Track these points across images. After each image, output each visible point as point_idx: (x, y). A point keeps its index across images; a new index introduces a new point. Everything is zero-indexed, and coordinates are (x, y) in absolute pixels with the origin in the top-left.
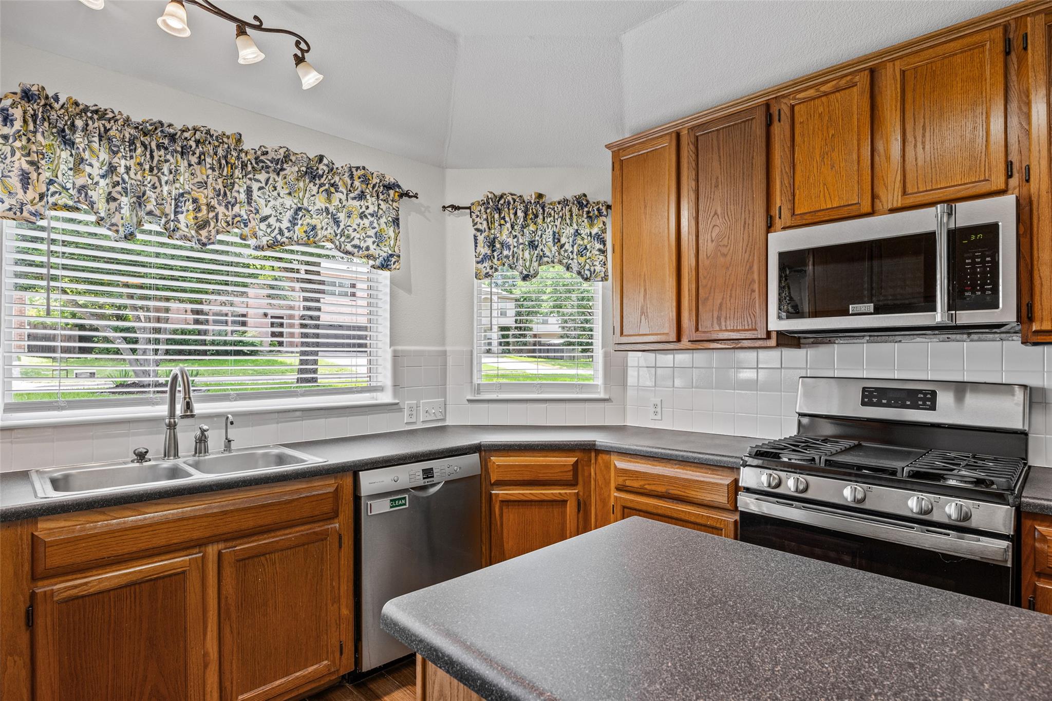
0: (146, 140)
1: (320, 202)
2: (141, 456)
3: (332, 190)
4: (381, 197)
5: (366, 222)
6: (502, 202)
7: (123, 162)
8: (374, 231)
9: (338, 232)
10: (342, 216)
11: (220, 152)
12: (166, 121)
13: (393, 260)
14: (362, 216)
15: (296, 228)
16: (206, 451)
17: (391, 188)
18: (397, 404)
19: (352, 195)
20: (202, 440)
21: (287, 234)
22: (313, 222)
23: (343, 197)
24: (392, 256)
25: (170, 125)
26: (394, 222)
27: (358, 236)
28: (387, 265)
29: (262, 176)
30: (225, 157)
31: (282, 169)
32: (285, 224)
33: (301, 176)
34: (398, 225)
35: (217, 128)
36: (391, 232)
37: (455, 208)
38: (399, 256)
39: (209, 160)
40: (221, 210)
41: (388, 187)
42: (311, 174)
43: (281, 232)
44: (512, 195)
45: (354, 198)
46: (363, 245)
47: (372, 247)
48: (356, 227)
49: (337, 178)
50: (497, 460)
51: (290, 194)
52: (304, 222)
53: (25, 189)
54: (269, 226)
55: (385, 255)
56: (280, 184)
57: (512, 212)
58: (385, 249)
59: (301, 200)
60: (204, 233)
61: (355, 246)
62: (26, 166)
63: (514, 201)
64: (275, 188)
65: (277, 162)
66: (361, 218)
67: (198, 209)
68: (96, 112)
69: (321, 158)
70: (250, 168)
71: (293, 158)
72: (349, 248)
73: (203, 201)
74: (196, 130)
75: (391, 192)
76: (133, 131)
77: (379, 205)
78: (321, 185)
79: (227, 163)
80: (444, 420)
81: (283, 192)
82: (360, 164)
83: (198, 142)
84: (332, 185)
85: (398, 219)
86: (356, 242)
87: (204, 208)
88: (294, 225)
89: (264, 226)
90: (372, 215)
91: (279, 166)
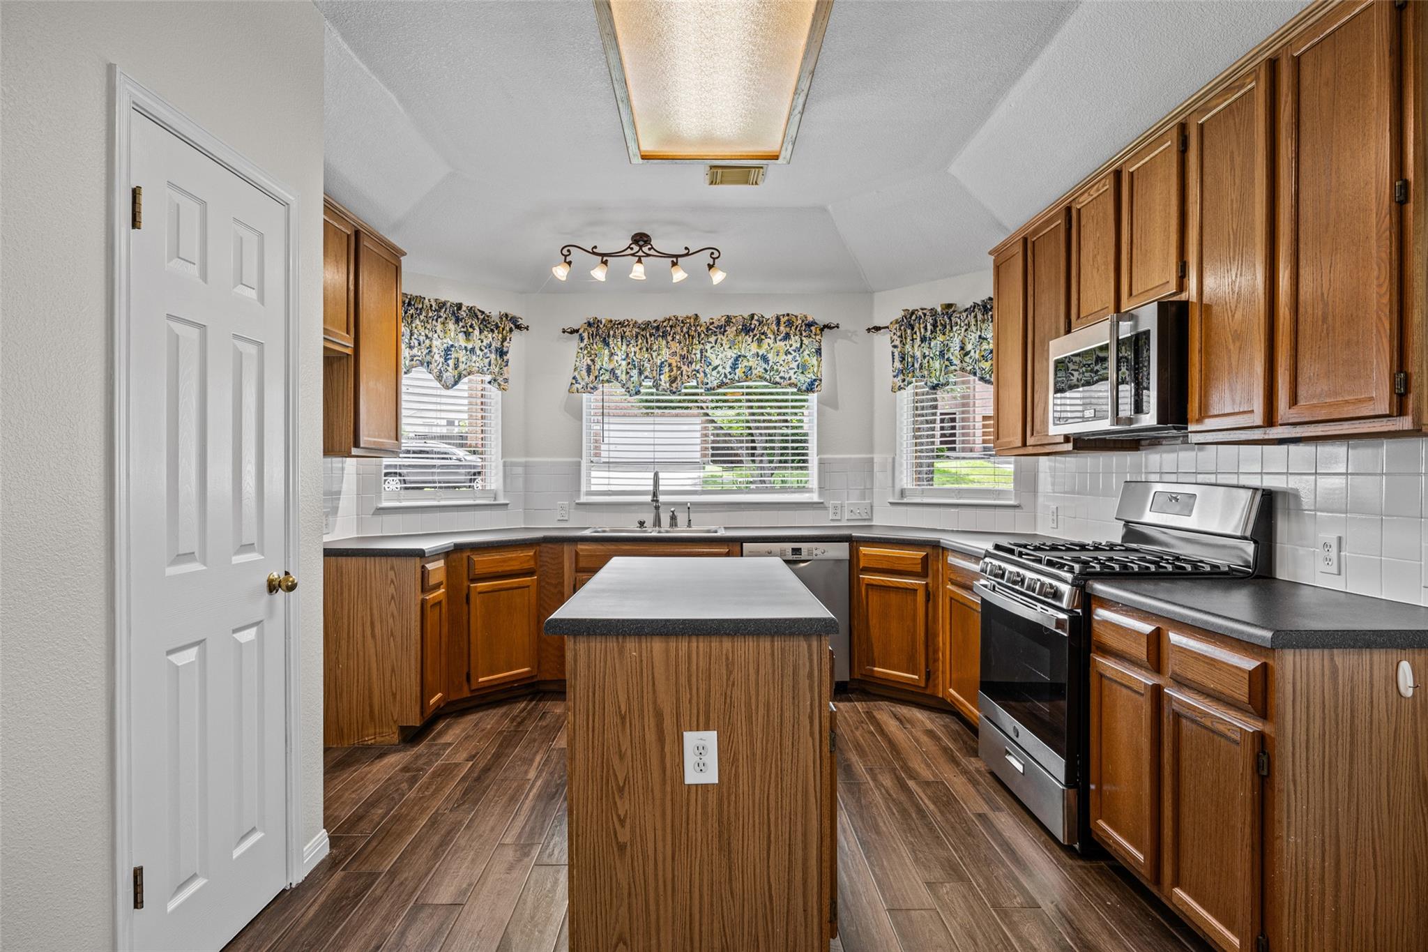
0: (644, 333)
1: (754, 348)
2: (642, 524)
3: (763, 337)
4: (804, 334)
5: (790, 357)
6: (913, 318)
7: (633, 349)
8: (797, 363)
9: (768, 368)
10: (770, 356)
11: (685, 330)
12: (652, 320)
13: (817, 384)
14: (787, 353)
15: (737, 371)
16: (676, 525)
17: (812, 326)
18: (822, 503)
19: (779, 338)
20: (673, 518)
21: (729, 377)
22: (750, 364)
23: (771, 341)
24: (815, 380)
25: (655, 321)
26: (817, 352)
27: (783, 369)
28: (811, 389)
29: (712, 339)
30: (688, 332)
31: (725, 331)
32: (728, 370)
33: (738, 333)
34: (820, 354)
35: (681, 314)
36: (814, 361)
37: (877, 329)
38: (821, 380)
39: (678, 337)
40: (684, 368)
41: (809, 325)
42: (747, 330)
43: (726, 376)
44: (922, 309)
45: (780, 340)
46: (787, 376)
47: (793, 377)
48: (782, 362)
49: (766, 328)
50: (864, 550)
51: (730, 348)
52: (743, 365)
53: (589, 375)
54: (718, 372)
55: (809, 380)
56: (724, 342)
57: (922, 326)
58: (809, 376)
59: (740, 349)
60: (674, 385)
61: (781, 378)
62: (590, 362)
63: (925, 315)
64: (722, 345)
65: (721, 327)
66: (786, 355)
67: (671, 371)
68: (620, 323)
69: (752, 316)
70: (703, 335)
71: (734, 320)
72: (778, 379)
73: (674, 364)
74: (669, 320)
75: (813, 328)
76: (637, 330)
77: (802, 340)
78: (755, 336)
79: (689, 336)
80: (871, 520)
81: (726, 347)
82: (785, 313)
83: (671, 327)
84: (763, 334)
85: (820, 349)
86: (782, 374)
87: (675, 369)
88: (735, 369)
89: (714, 373)
90: (795, 351)
91: (722, 329)
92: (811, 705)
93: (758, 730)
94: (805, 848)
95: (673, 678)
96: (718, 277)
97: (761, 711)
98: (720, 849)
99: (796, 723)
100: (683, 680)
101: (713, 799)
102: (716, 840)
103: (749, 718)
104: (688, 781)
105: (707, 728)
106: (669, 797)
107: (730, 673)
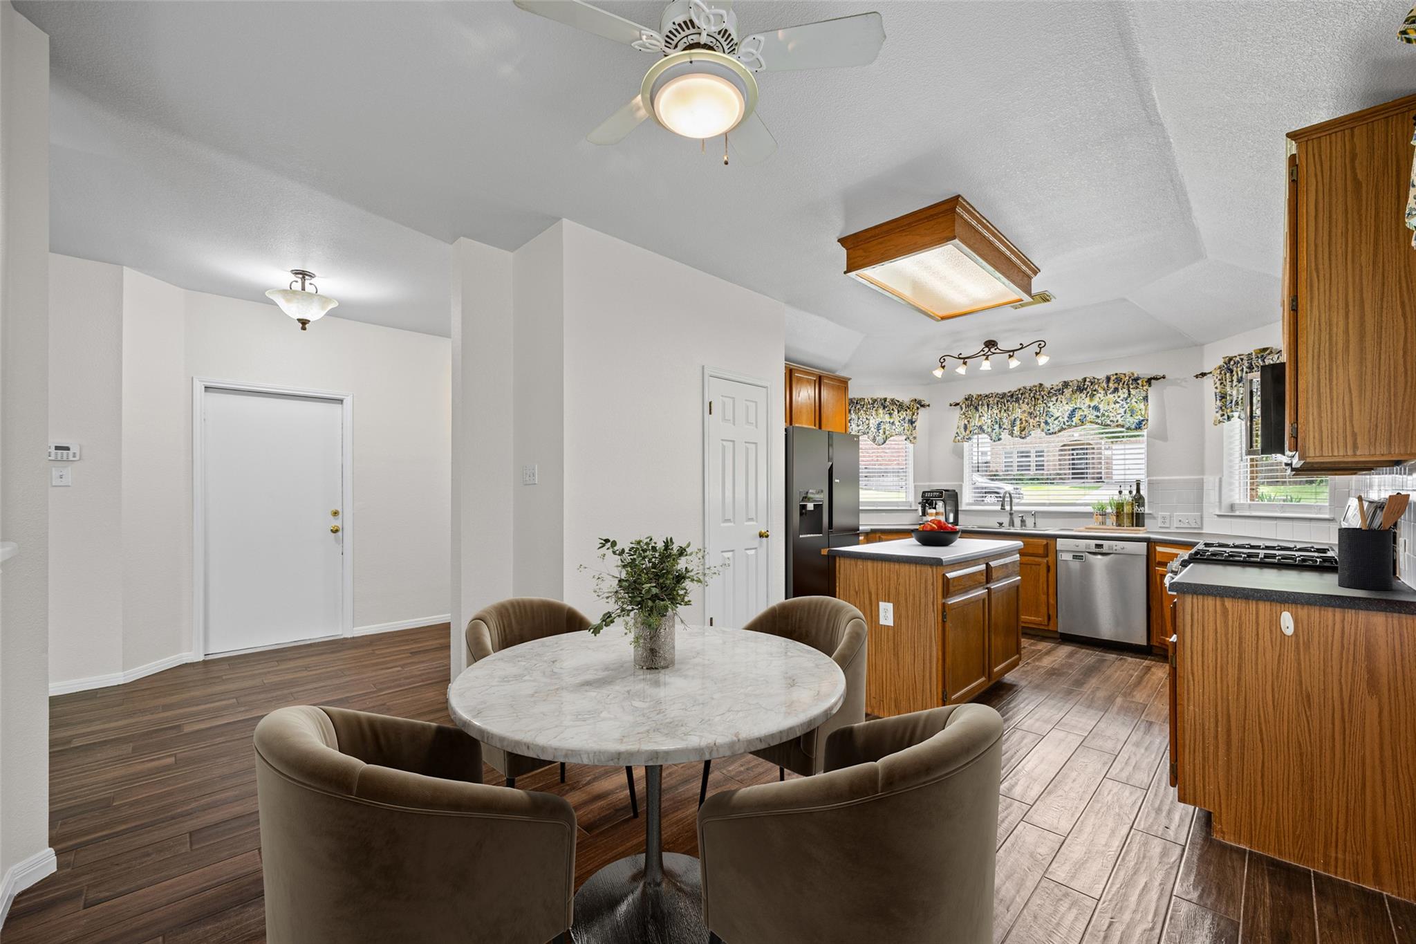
0: (1003, 400)
1: (1087, 401)
2: (1001, 524)
3: (1095, 393)
4: (1131, 387)
5: (1118, 405)
6: (1232, 363)
7: (995, 412)
8: (1124, 409)
9: (1100, 415)
10: (1101, 406)
11: (1032, 395)
12: (1006, 391)
13: (1144, 423)
14: (1116, 402)
15: (1073, 419)
16: (1025, 526)
17: (1138, 380)
18: (1150, 514)
19: (1109, 392)
20: (1023, 522)
21: (1067, 424)
22: (1085, 413)
23: (1101, 396)
24: (1143, 420)
25: (1009, 392)
26: (1144, 399)
27: (1113, 415)
28: (1140, 428)
29: (1054, 399)
30: (1034, 397)
31: (1063, 392)
32: (1066, 419)
33: (1074, 392)
34: (1147, 400)
35: (1029, 384)
36: (1142, 406)
37: (1203, 375)
38: (1147, 420)
39: (1026, 401)
40: (1031, 421)
41: (1136, 380)
42: (1080, 389)
43: (1064, 424)
44: (1239, 355)
45: (1110, 393)
46: (1115, 419)
47: (1120, 420)
48: (1111, 410)
49: (1096, 386)
50: (1159, 549)
51: (1067, 403)
52: (1078, 414)
53: (965, 430)
54: (1059, 421)
55: (1137, 421)
56: (1063, 400)
57: (1239, 369)
58: (1137, 418)
59: (1076, 403)
60: (1023, 433)
61: (1111, 421)
62: (966, 423)
63: (1242, 360)
64: (1061, 402)
65: (1060, 390)
66: (1115, 404)
67: (1021, 423)
68: (986, 396)
69: (1085, 380)
70: (1045, 397)
71: (1071, 384)
72: (1109, 422)
73: (1024, 419)
74: (1020, 390)
75: (1139, 382)
76: (998, 399)
77: (1129, 391)
78: (1088, 392)
79: (1035, 399)
80: (1201, 528)
81: (1064, 403)
82: (1114, 373)
83: (1022, 394)
84: (1095, 391)
85: (1147, 397)
86: (1111, 418)
87: (1024, 422)
88: (1072, 418)
89: (1056, 422)
90: (1122, 400)
91: (1061, 391)
92: (933, 597)
93: (910, 605)
94: (930, 663)
95: (875, 579)
96: (1043, 360)
97: (911, 597)
98: (894, 655)
99: (926, 604)
100: (879, 580)
101: (891, 632)
102: (892, 651)
103: (906, 599)
104: (881, 623)
105: (889, 602)
106: (874, 629)
107: (898, 579)
